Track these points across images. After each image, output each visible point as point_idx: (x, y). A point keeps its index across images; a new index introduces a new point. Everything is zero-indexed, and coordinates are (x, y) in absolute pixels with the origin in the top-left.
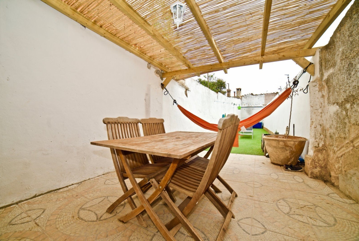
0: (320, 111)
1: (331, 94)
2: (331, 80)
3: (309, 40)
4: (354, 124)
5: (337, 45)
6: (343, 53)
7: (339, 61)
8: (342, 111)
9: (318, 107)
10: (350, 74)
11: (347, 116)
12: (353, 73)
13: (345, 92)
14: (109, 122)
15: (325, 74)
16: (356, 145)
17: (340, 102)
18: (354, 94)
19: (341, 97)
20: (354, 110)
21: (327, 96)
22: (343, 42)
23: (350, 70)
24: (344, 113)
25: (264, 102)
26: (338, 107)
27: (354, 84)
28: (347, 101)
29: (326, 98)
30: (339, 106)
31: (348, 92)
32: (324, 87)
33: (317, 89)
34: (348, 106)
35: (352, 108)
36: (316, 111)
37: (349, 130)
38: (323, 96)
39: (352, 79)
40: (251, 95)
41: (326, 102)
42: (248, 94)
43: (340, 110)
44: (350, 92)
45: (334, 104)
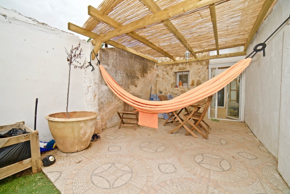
5: (111, 57)
6: (113, 63)
7: (111, 65)
23: (116, 73)
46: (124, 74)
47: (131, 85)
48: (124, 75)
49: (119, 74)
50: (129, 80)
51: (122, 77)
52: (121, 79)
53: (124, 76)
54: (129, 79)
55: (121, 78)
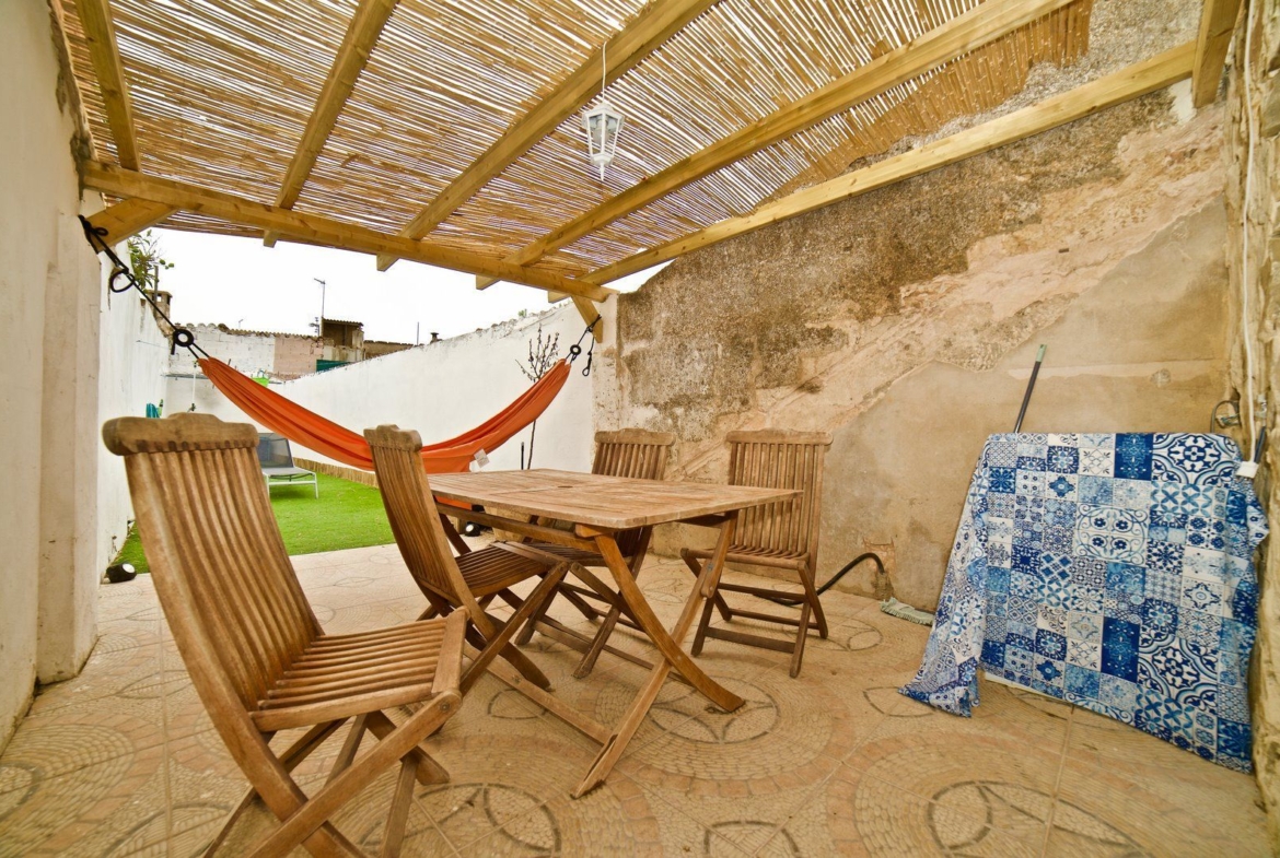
0: (616, 415)
1: (639, 385)
2: (641, 361)
3: (602, 269)
4: (688, 440)
5: (659, 304)
6: (668, 323)
7: (660, 333)
8: (664, 419)
9: (614, 407)
10: (681, 361)
11: (676, 426)
12: (687, 361)
13: (671, 387)
14: (144, 441)
15: (625, 347)
16: (689, 472)
17: (662, 402)
18: (689, 393)
19: (664, 394)
20: (690, 418)
21: (630, 388)
22: (668, 306)
23: (681, 354)
24: (670, 421)
25: (272, 365)
26: (656, 411)
27: (689, 378)
28: (676, 402)
29: (627, 393)
30: (660, 410)
31: (677, 388)
32: (624, 370)
33: (614, 371)
34: (679, 411)
35: (686, 415)
36: (609, 415)
37: (678, 452)
38: (621, 388)
39: (684, 369)
40: (218, 332)
41: (627, 399)
42: (202, 325)
43: (660, 417)
44: (681, 389)
45: (647, 404)
46: (717, 346)
47: (764, 387)
48: (720, 347)
49: (696, 353)
50: (748, 366)
51: (707, 361)
52: (704, 372)
53: (720, 352)
54: (751, 359)
55: (706, 369)
